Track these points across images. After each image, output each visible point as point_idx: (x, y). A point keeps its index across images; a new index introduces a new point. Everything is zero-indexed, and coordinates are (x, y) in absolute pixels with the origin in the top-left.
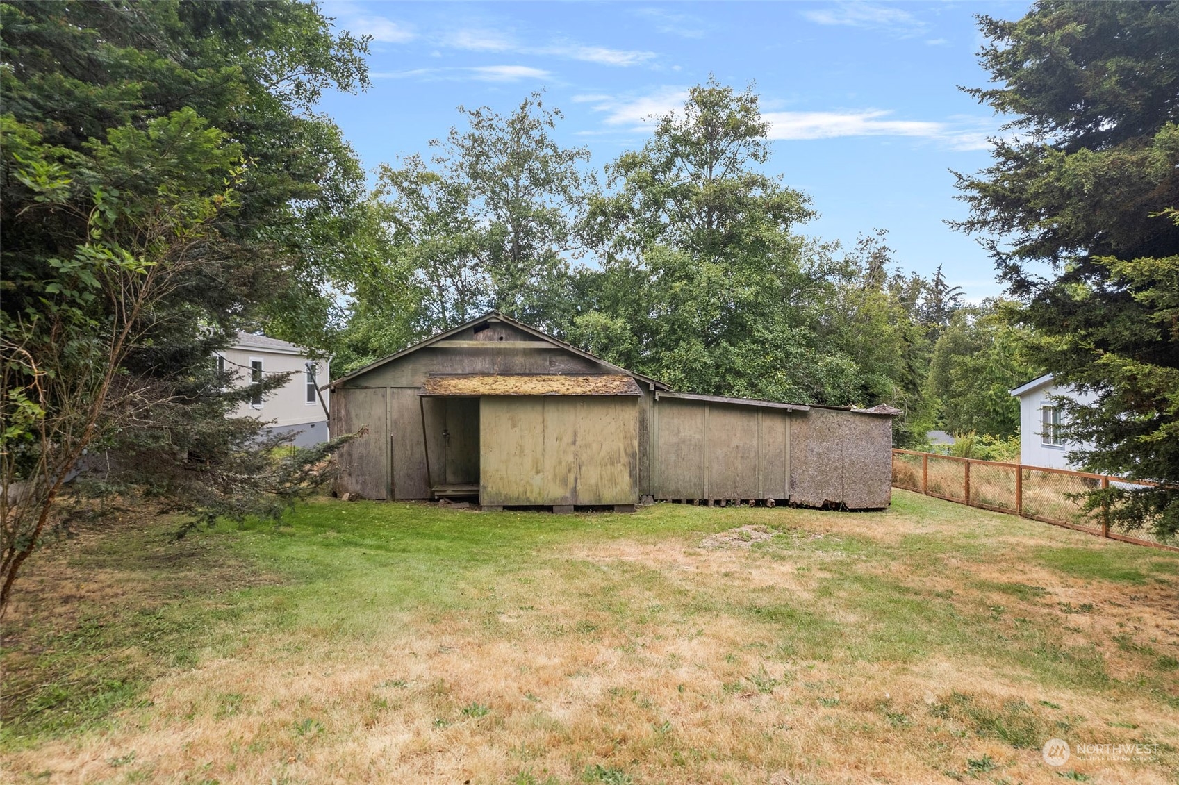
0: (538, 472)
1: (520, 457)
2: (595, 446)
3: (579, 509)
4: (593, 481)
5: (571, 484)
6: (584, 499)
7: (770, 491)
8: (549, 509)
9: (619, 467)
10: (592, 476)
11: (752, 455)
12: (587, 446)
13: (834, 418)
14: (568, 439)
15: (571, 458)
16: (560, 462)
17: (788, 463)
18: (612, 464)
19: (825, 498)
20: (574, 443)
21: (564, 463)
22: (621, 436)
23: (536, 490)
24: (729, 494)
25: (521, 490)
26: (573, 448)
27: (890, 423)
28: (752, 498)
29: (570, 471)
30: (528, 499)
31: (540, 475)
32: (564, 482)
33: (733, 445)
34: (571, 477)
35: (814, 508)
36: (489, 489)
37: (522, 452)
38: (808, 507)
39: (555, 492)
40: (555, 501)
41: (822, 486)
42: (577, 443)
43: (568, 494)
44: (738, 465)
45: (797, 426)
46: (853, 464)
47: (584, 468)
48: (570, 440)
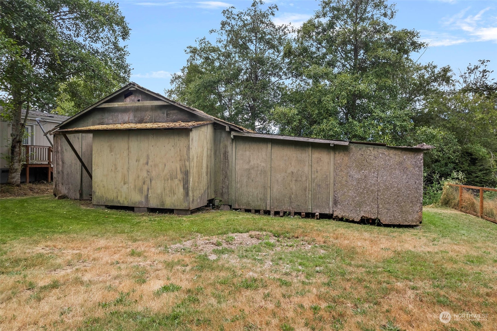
0: (125, 184)
1: (115, 172)
2: (161, 166)
3: (153, 210)
4: (159, 191)
5: (145, 193)
6: (154, 203)
7: (318, 207)
8: (131, 209)
9: (176, 181)
10: (158, 187)
11: (304, 179)
12: (156, 165)
13: (372, 152)
14: (143, 161)
15: (145, 174)
16: (138, 177)
17: (332, 185)
18: (172, 179)
19: (362, 214)
20: (147, 163)
21: (140, 178)
22: (178, 159)
23: (124, 196)
24: (286, 207)
25: (115, 195)
26: (146, 167)
27: (421, 156)
28: (303, 211)
29: (144, 183)
30: (119, 201)
31: (126, 186)
32: (141, 191)
33: (289, 171)
34: (145, 188)
35: (353, 222)
36: (97, 194)
37: (116, 169)
38: (347, 221)
39: (136, 198)
40: (135, 204)
41: (359, 205)
42: (150, 163)
43: (143, 200)
44: (293, 186)
45: (340, 158)
46: (387, 189)
47: (153, 182)
48: (145, 162)
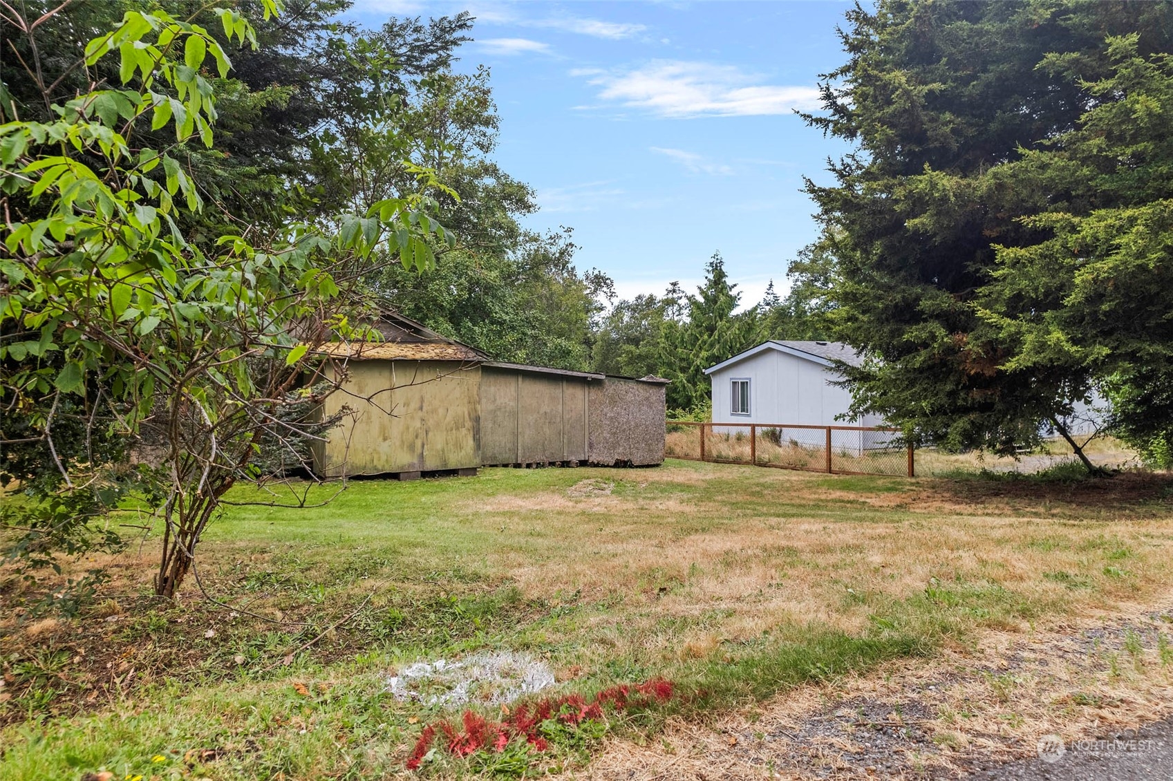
0: (385, 439)
1: (367, 423)
2: (441, 411)
3: (427, 474)
4: (439, 447)
5: (419, 451)
6: (431, 465)
7: (572, 453)
8: (394, 476)
9: (464, 431)
10: (438, 441)
11: (558, 420)
12: (434, 411)
13: (623, 386)
14: (414, 405)
15: (418, 424)
16: (408, 428)
17: (587, 426)
18: (457, 429)
19: (616, 457)
20: (421, 408)
21: (411, 429)
22: (466, 401)
23: (384, 458)
24: (539, 458)
25: (368, 458)
26: (420, 414)
27: (664, 390)
28: (558, 459)
29: (417, 437)
30: (375, 468)
31: (387, 442)
32: (412, 448)
33: (542, 411)
34: (419, 443)
35: (608, 466)
36: (334, 459)
37: (369, 418)
38: (604, 466)
39: (402, 459)
40: (402, 468)
41: (615, 446)
42: (425, 409)
43: (415, 461)
44: (547, 430)
45: (594, 394)
46: (637, 426)
47: (430, 434)
48: (418, 405)
